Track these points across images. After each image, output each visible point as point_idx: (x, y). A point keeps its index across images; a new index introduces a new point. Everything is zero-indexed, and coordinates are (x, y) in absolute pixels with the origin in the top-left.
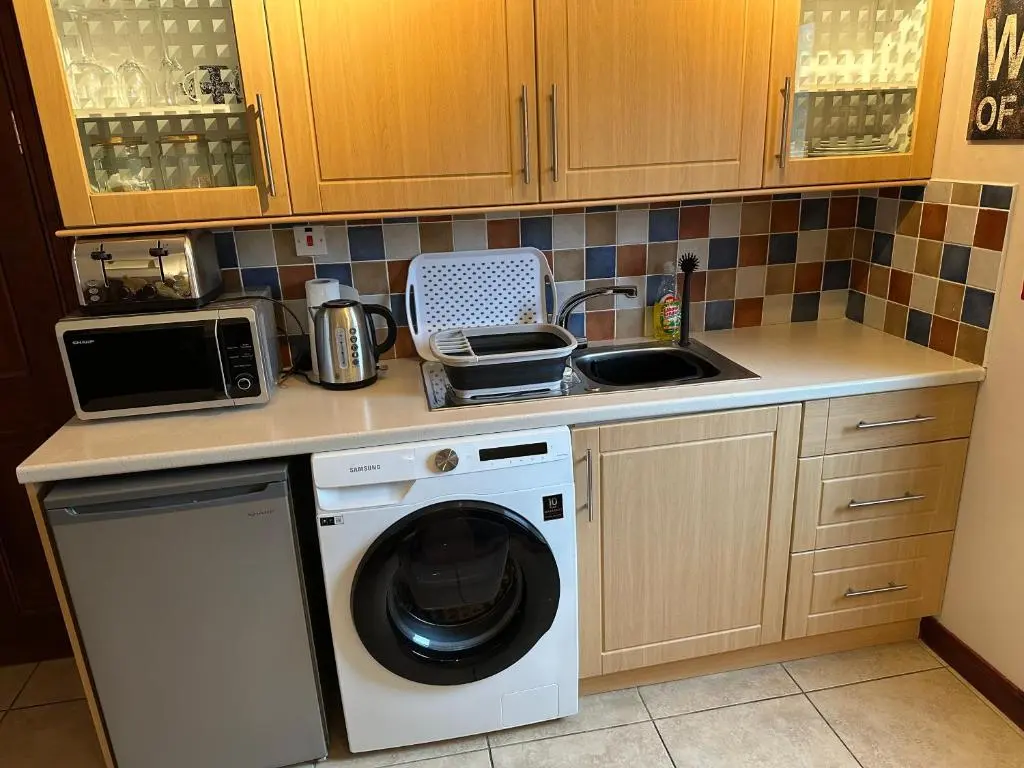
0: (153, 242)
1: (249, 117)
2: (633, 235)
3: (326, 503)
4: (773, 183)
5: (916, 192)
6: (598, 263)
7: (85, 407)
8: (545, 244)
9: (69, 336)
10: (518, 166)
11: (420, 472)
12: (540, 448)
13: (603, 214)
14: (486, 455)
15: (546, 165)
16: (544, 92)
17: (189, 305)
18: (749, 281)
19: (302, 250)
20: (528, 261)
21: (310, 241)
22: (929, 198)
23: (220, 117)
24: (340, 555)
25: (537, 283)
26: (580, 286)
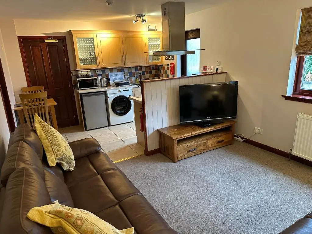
0: (86, 71)
1: (96, 58)
2: (133, 71)
3: (108, 95)
4: (148, 64)
5: (162, 65)
6: (130, 74)
7: (80, 88)
8: (124, 72)
9: (79, 80)
10: (122, 62)
11: (117, 92)
12: (128, 90)
13: (130, 68)
14: (123, 91)
15: (125, 62)
16: (124, 55)
17: (90, 77)
18: (147, 76)
19: (97, 72)
20: (122, 73)
21: (97, 71)
22: (164, 66)
23: (93, 58)
24: (110, 101)
25: (123, 76)
26: (128, 76)
